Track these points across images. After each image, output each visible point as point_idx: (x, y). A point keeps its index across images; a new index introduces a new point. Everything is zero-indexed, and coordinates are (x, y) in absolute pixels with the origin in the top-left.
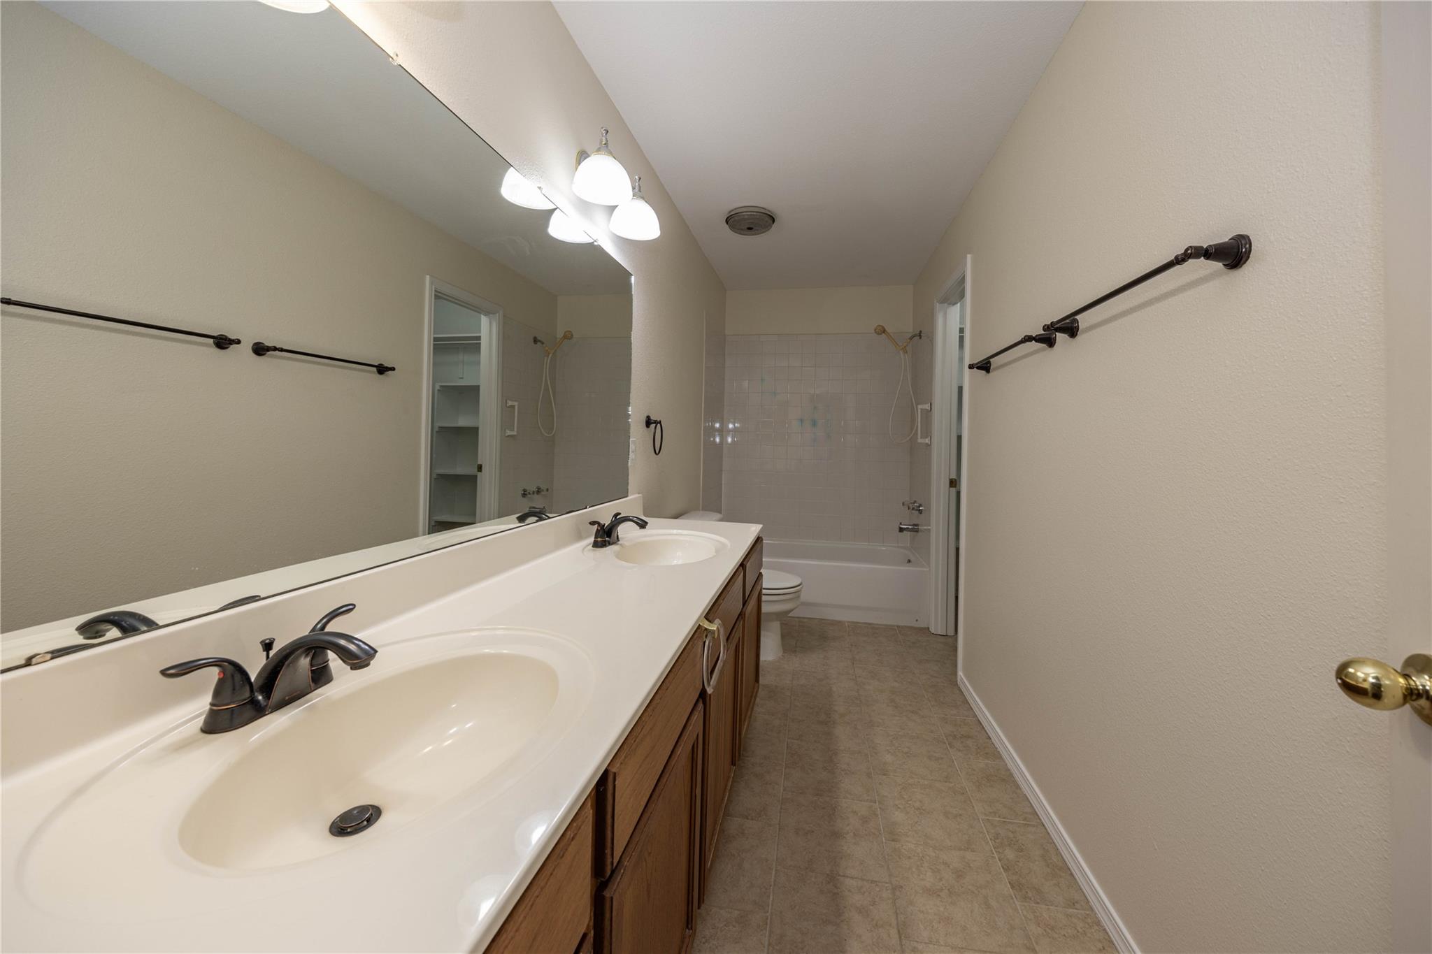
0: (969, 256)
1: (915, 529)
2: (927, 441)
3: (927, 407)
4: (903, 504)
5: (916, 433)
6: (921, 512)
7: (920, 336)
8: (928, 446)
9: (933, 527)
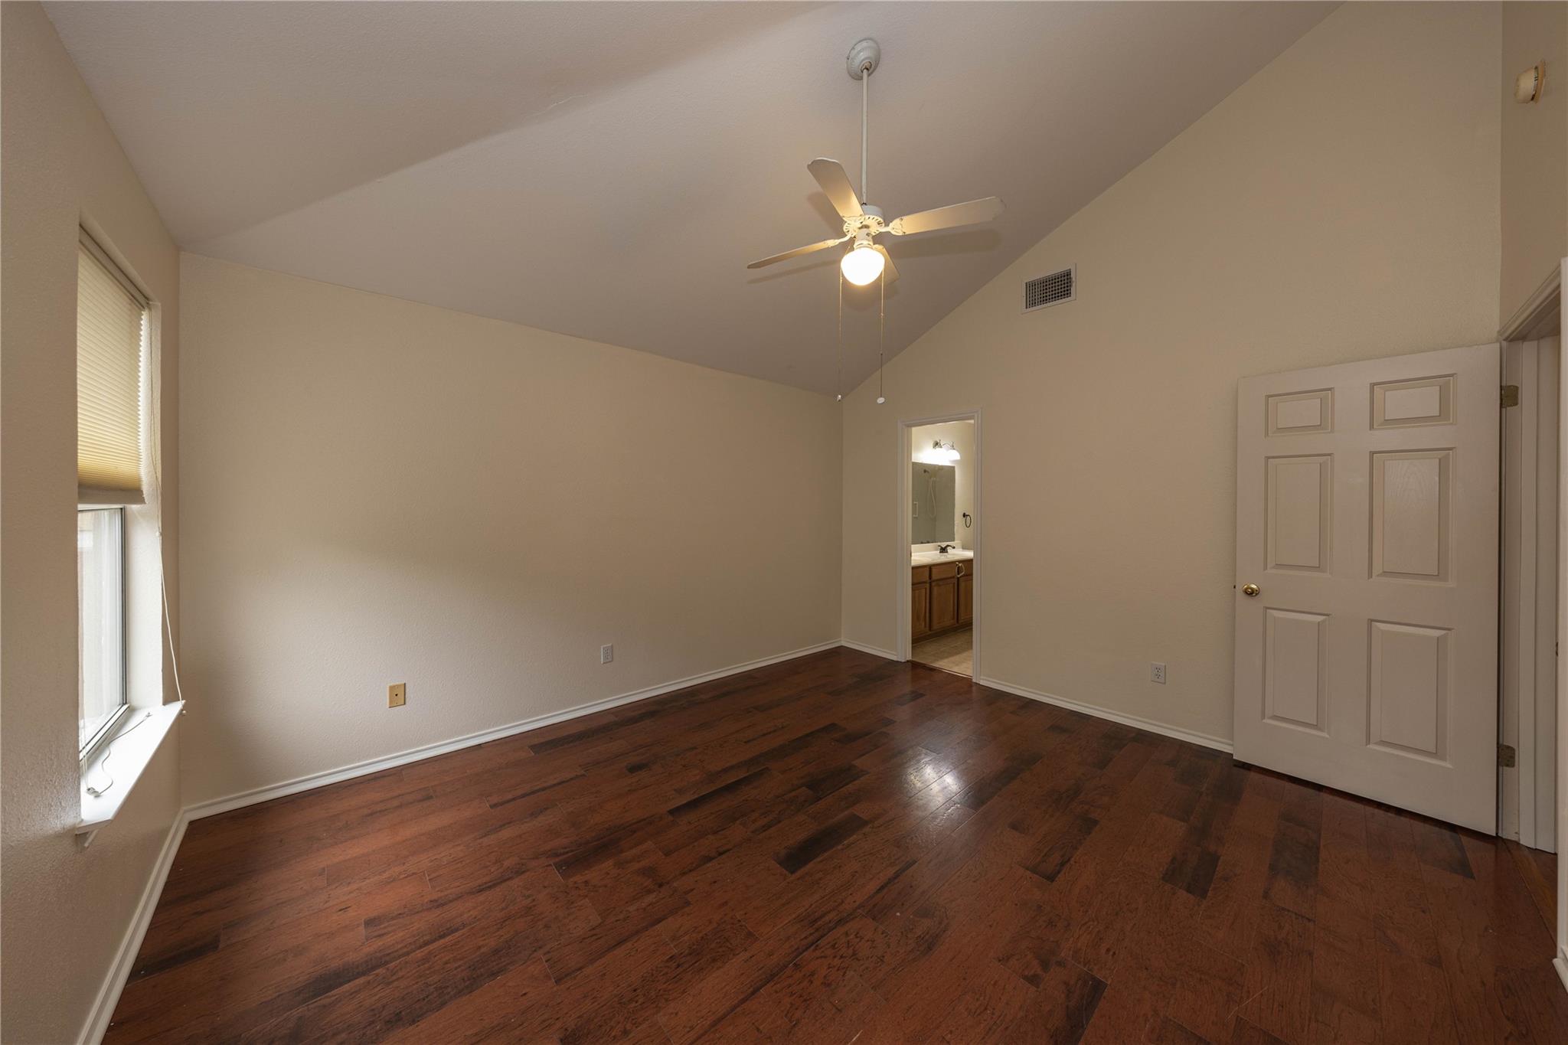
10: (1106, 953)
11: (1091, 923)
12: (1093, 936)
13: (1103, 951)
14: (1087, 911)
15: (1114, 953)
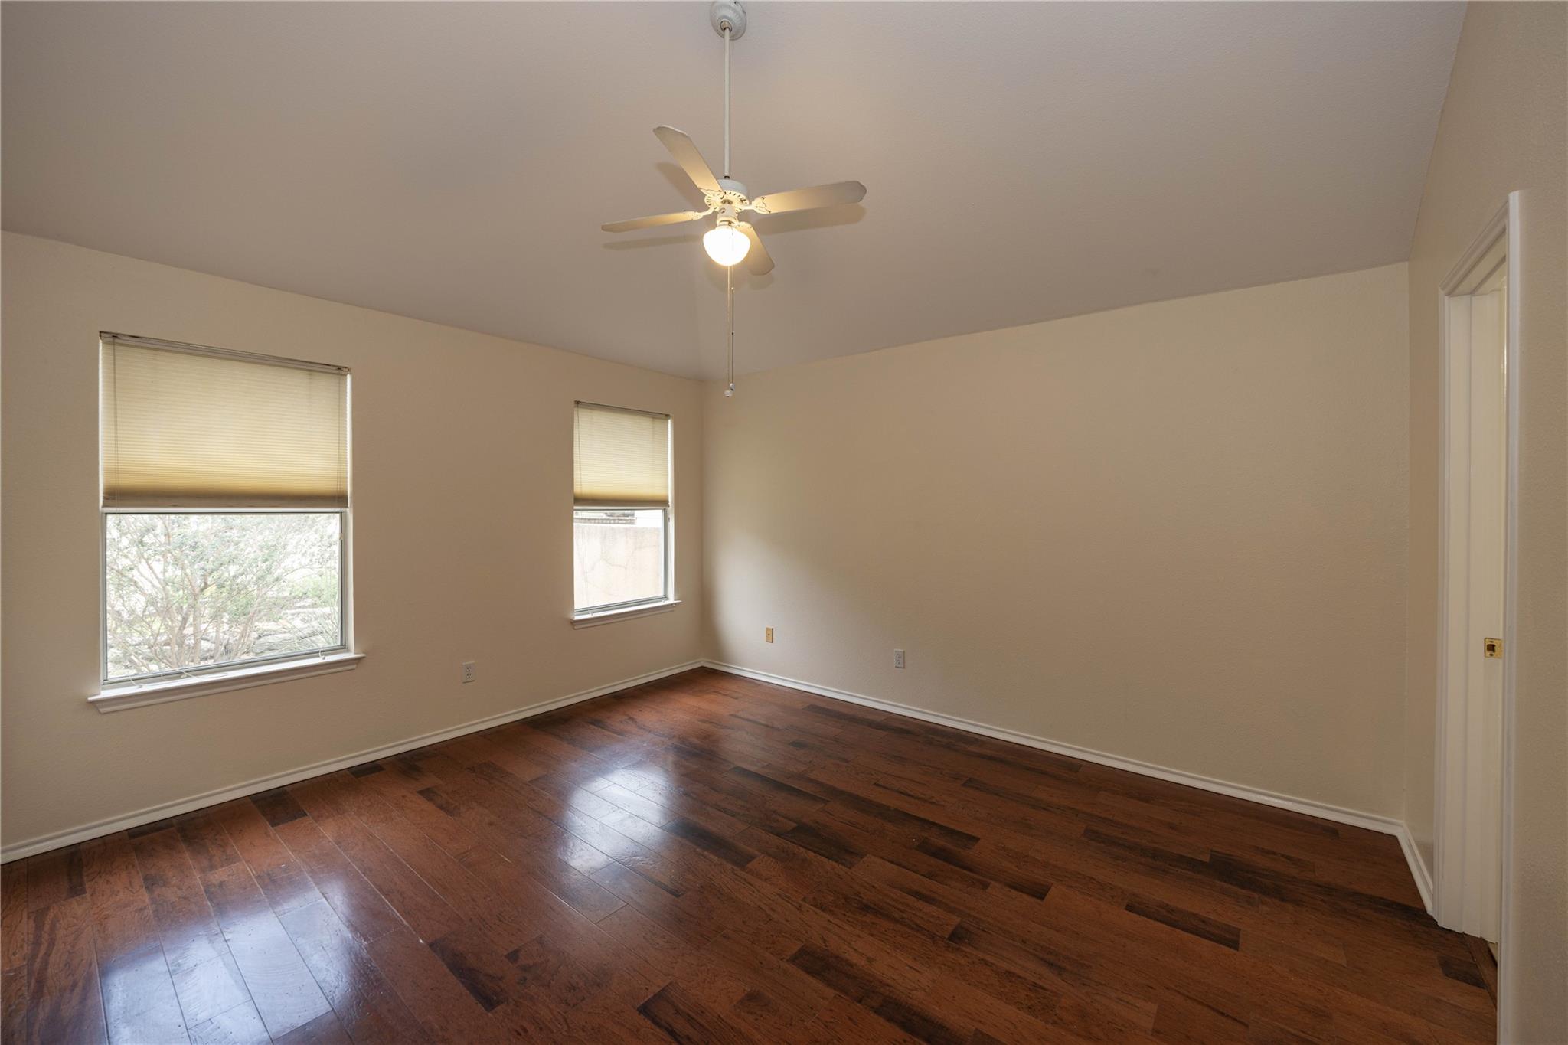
10: (522, 1026)
11: (566, 1028)
12: (547, 1023)
13: (525, 1024)
14: (584, 1031)
15: (519, 1034)
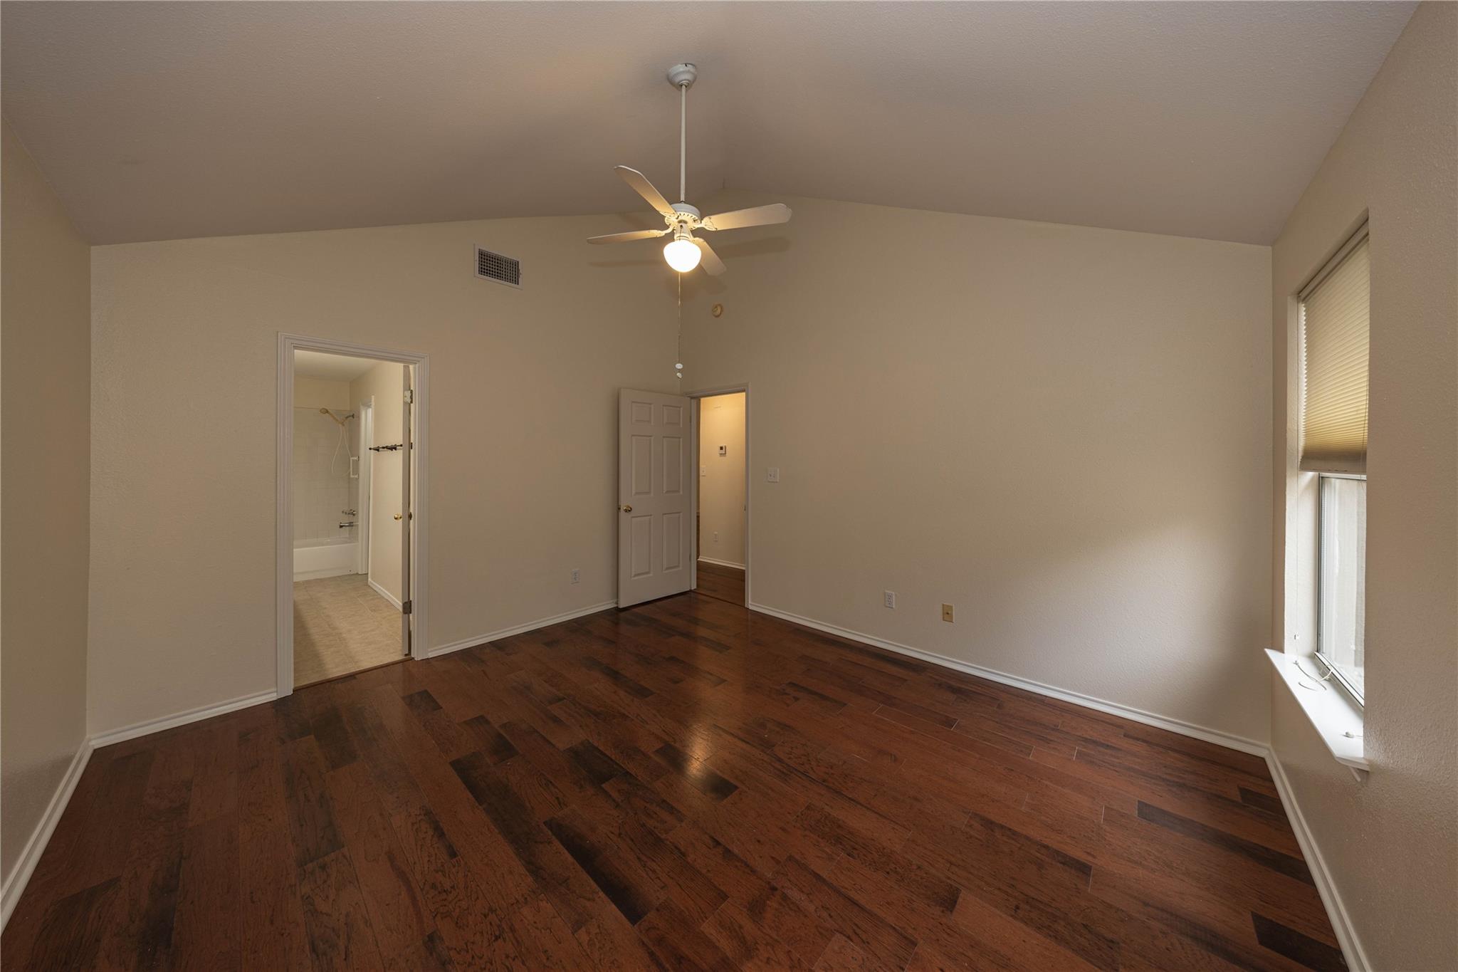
0: (373, 397)
1: (351, 525)
2: (356, 476)
3: (356, 458)
4: (343, 512)
5: (350, 473)
6: (354, 515)
7: (353, 416)
8: (358, 479)
9: (360, 523)
